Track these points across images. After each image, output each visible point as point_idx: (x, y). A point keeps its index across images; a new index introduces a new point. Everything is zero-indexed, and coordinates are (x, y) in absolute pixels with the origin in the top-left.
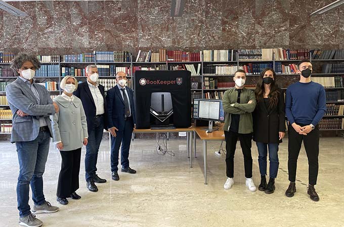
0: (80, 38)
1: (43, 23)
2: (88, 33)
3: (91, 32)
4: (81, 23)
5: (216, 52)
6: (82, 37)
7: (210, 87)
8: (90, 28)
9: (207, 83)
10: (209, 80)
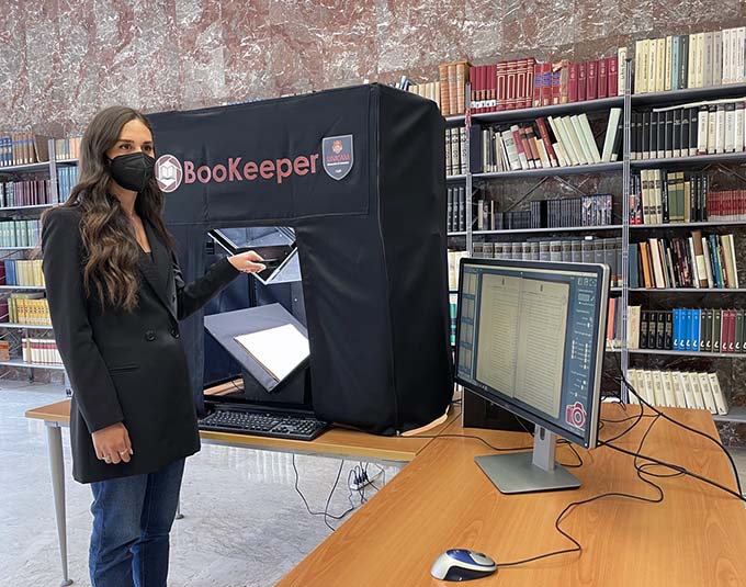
0: (201, 68)
1: (110, 35)
2: (222, 48)
3: (231, 40)
4: (204, 15)
5: (697, 42)
6: (207, 62)
7: (666, 215)
8: (228, 28)
9: (652, 197)
10: (664, 183)
